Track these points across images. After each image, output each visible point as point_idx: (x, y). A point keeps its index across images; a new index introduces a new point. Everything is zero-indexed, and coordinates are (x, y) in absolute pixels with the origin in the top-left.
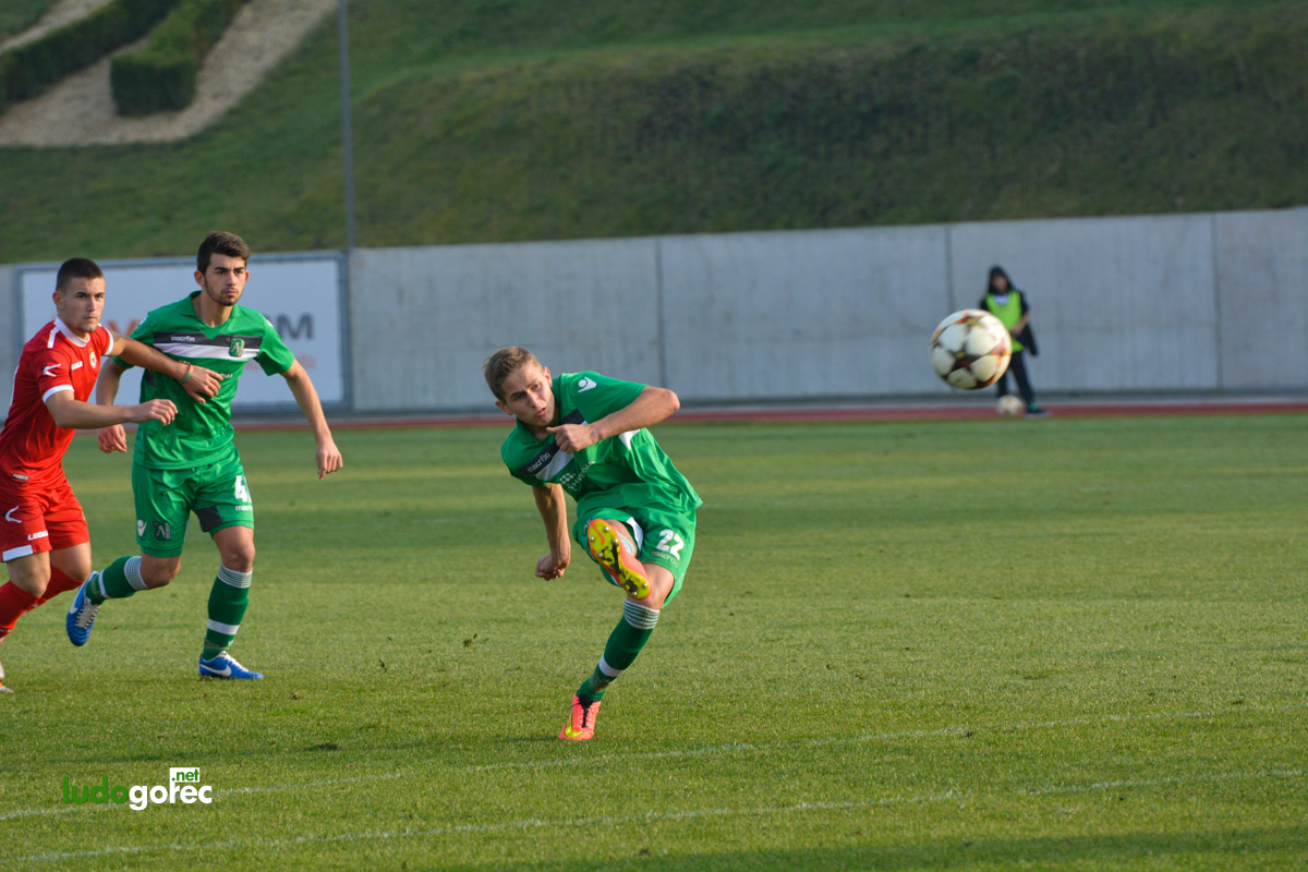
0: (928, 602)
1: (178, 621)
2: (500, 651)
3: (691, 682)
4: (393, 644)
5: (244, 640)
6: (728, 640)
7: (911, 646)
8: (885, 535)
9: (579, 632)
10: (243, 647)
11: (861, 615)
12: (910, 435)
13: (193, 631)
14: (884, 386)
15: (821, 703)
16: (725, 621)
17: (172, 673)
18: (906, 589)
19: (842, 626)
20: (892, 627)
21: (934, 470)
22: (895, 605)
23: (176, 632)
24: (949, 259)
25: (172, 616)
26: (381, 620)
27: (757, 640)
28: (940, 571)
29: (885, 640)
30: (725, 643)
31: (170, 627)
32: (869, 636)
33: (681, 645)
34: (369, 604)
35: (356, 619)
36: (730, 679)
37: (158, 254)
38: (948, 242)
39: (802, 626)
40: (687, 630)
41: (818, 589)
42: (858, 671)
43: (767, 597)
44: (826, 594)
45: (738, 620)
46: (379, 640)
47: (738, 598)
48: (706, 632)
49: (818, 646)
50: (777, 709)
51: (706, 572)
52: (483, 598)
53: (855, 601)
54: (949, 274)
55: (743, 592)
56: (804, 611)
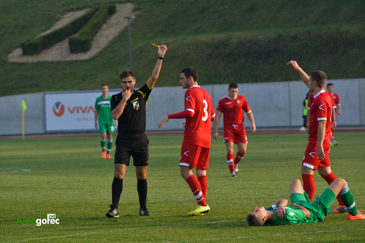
0: (278, 182)
1: (79, 187)
2: (163, 195)
3: (213, 204)
4: (135, 194)
5: (96, 192)
6: (224, 192)
7: (272, 194)
8: (268, 164)
9: (185, 190)
10: (95, 194)
11: (260, 185)
12: (278, 137)
13: (83, 190)
14: (272, 124)
15: (247, 209)
16: (223, 187)
17: (76, 201)
18: (272, 179)
19: (254, 189)
20: (267, 189)
21: (283, 147)
22: (269, 183)
23: (78, 190)
24: (289, 91)
25: (78, 186)
26: (133, 187)
27: (231, 192)
28: (282, 174)
29: (265, 193)
30: (223, 193)
31: (77, 189)
32: (261, 191)
33: (211, 194)
34: (130, 183)
35: (126, 187)
36: (223, 203)
37: (81, 89)
38: (289, 86)
39: (244, 189)
40: (213, 190)
41: (249, 179)
42: (257, 201)
43: (235, 181)
44: (251, 180)
45: (227, 187)
46: (132, 192)
47: (228, 181)
48: (218, 190)
49: (247, 194)
50: (235, 211)
51: (220, 174)
52: (160, 181)
53: (258, 182)
54: (289, 95)
55: (229, 179)
56: (245, 184)
